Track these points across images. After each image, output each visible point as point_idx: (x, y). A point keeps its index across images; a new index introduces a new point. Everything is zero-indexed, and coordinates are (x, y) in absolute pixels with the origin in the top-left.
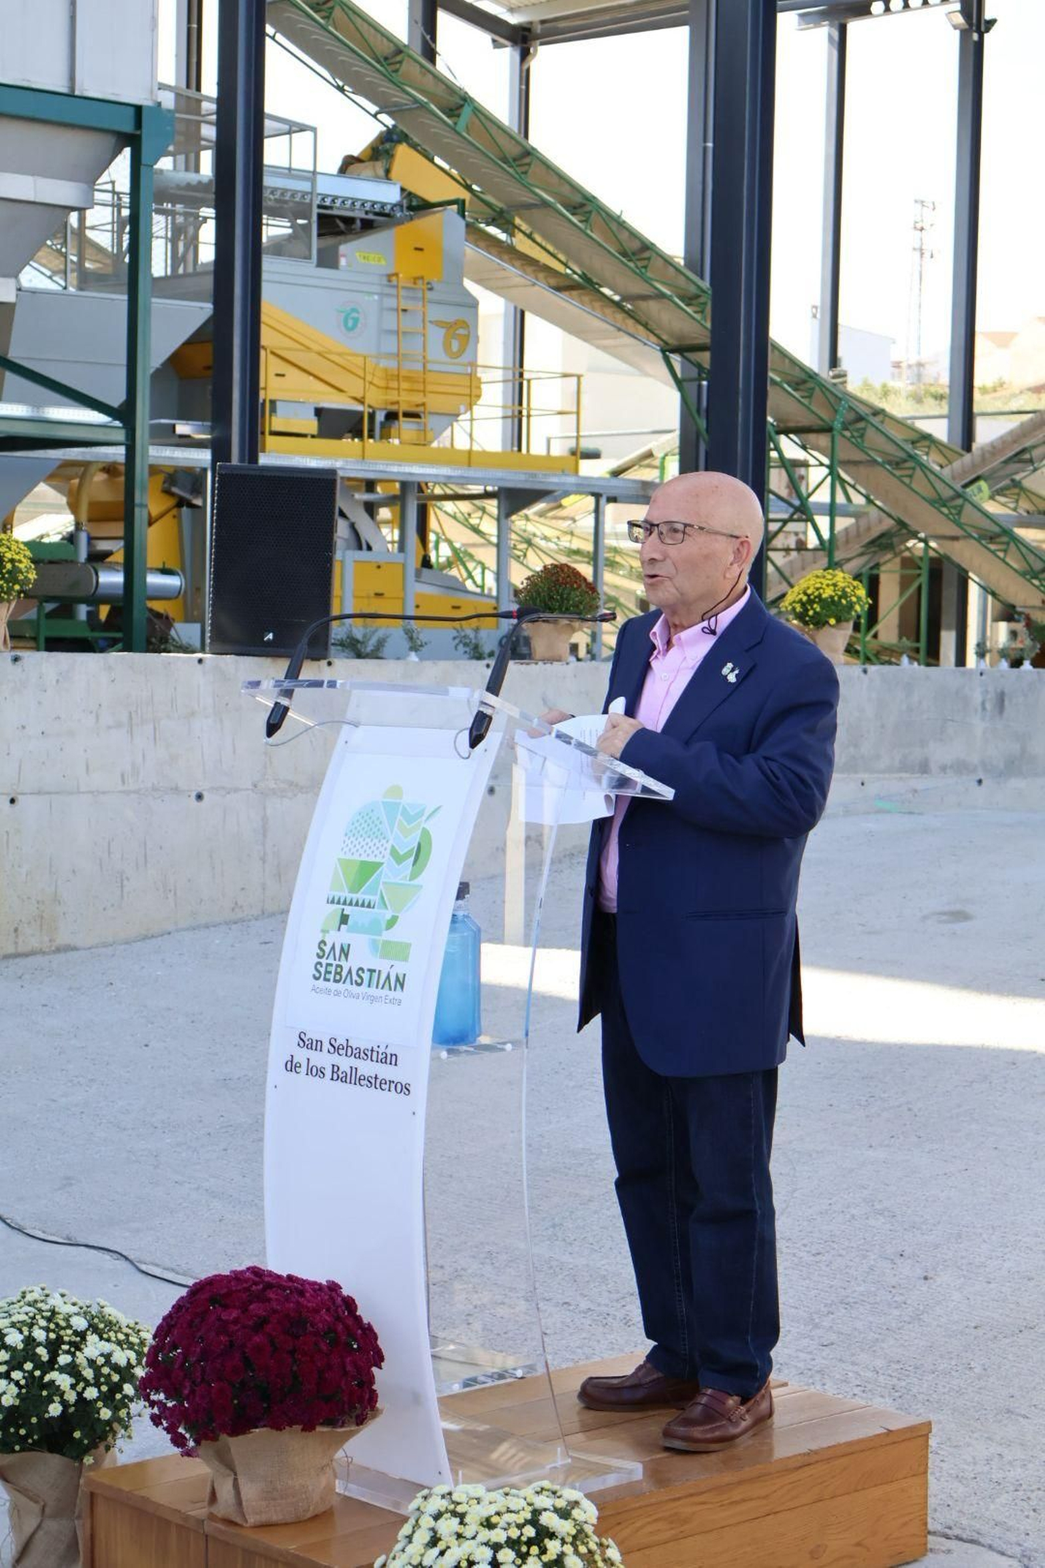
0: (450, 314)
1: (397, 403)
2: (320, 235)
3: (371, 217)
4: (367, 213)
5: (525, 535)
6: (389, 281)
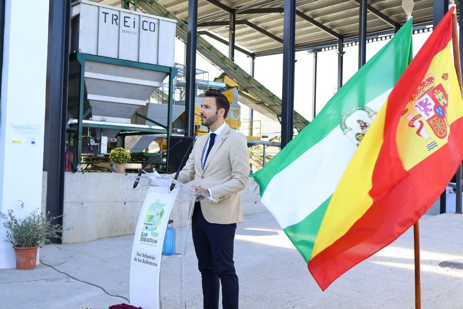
0: (235, 109)
4: (219, 89)
5: (252, 153)
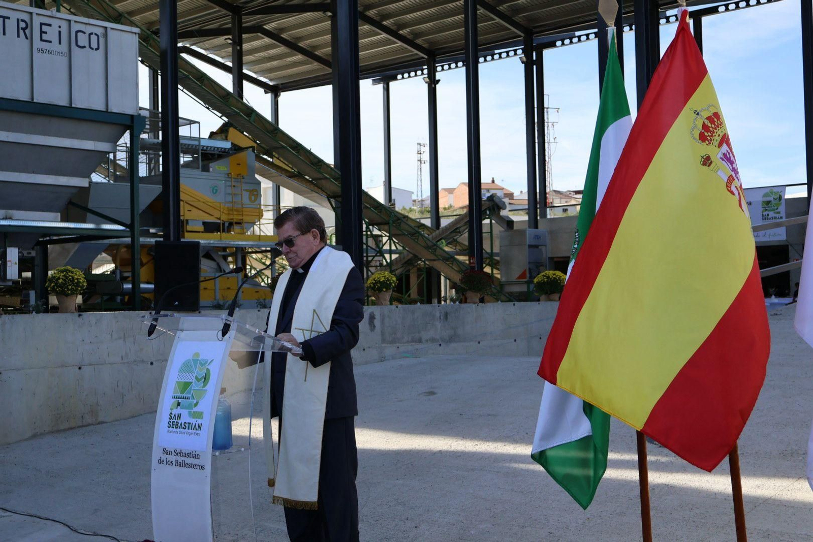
0: (250, 187)
1: (233, 219)
2: (202, 160)
3: (221, 153)
4: (219, 152)
5: (282, 265)
6: (228, 176)
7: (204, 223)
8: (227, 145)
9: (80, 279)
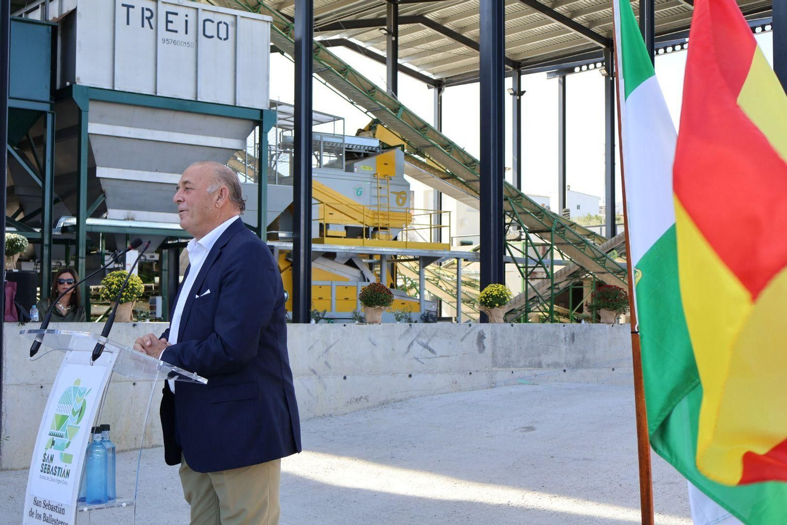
0: (399, 189)
1: (378, 224)
2: (346, 160)
3: (367, 152)
4: (366, 151)
5: (438, 275)
6: (374, 176)
7: (346, 228)
8: (375, 143)
9: (136, 285)
